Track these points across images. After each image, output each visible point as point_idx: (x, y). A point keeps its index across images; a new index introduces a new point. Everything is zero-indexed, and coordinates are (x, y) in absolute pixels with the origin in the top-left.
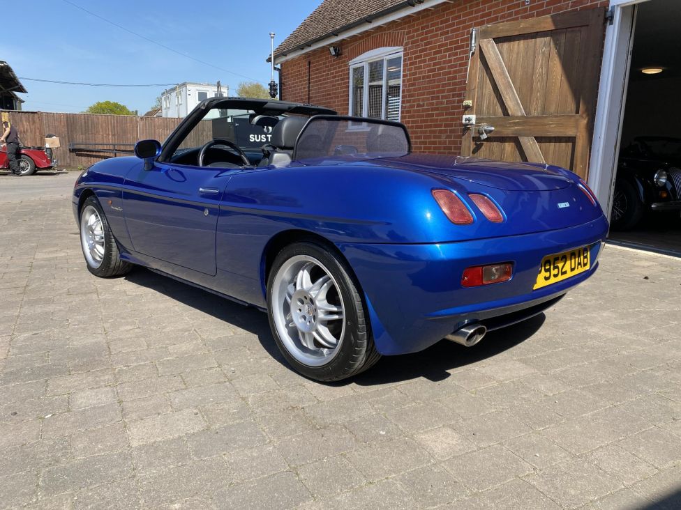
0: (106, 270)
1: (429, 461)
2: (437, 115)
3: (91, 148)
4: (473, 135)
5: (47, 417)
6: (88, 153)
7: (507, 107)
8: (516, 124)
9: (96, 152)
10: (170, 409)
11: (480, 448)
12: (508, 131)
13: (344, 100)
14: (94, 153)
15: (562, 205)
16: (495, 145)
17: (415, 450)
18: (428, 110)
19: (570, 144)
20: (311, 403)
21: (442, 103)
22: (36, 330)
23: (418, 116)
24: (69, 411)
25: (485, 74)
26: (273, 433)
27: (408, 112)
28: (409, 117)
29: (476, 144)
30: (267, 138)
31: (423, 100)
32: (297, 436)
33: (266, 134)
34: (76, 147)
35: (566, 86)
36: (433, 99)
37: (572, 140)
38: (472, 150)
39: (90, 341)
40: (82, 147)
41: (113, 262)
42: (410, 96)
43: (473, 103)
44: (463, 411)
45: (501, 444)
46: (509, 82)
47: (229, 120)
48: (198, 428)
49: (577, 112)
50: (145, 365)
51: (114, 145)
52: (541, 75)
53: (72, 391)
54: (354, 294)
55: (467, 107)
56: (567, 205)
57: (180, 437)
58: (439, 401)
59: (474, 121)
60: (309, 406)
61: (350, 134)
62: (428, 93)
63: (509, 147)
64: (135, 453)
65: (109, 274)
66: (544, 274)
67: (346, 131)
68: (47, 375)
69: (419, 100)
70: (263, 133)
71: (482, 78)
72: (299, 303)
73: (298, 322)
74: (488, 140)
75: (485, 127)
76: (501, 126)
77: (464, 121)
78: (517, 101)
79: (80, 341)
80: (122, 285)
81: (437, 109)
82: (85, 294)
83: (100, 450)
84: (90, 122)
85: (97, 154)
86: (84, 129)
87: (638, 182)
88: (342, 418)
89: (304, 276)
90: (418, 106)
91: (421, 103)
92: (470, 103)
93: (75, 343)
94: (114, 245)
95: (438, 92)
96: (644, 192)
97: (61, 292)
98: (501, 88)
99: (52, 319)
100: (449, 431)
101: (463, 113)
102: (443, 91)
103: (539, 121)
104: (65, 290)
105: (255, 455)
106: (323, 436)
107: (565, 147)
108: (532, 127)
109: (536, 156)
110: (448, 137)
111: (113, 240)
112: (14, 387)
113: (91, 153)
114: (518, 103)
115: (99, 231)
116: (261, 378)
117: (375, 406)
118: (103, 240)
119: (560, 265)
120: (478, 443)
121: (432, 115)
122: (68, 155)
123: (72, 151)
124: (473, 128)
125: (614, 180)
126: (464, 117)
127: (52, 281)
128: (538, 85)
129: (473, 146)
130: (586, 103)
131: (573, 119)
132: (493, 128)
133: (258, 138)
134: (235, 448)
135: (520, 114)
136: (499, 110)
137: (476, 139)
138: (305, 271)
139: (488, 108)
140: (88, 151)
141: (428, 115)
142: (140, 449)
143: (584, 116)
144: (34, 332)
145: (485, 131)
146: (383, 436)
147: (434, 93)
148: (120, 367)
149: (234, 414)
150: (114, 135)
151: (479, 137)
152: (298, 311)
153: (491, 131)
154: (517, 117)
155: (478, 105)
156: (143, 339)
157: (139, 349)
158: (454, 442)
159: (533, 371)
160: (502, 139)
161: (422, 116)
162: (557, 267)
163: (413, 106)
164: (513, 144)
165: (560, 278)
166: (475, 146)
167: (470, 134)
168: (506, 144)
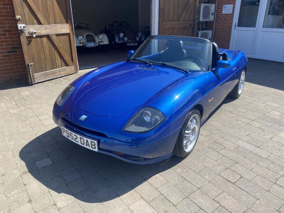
4: (26, 35)
7: (40, 20)
16: (38, 40)
19: (68, 36)
29: (28, 40)
37: (68, 34)
43: (21, 17)
49: (68, 23)
52: (50, 5)
55: (19, 20)
63: (44, 40)
75: (32, 31)
77: (19, 28)
92: (19, 17)
98: (35, 10)
107: (66, 37)
124: (25, 31)
126: (19, 25)
128: (50, 10)
132: (36, 31)
135: (47, 24)
137: (28, 38)
139: (29, 20)
160: (41, 36)
166: (28, 42)
167: (24, 35)
168: (43, 38)
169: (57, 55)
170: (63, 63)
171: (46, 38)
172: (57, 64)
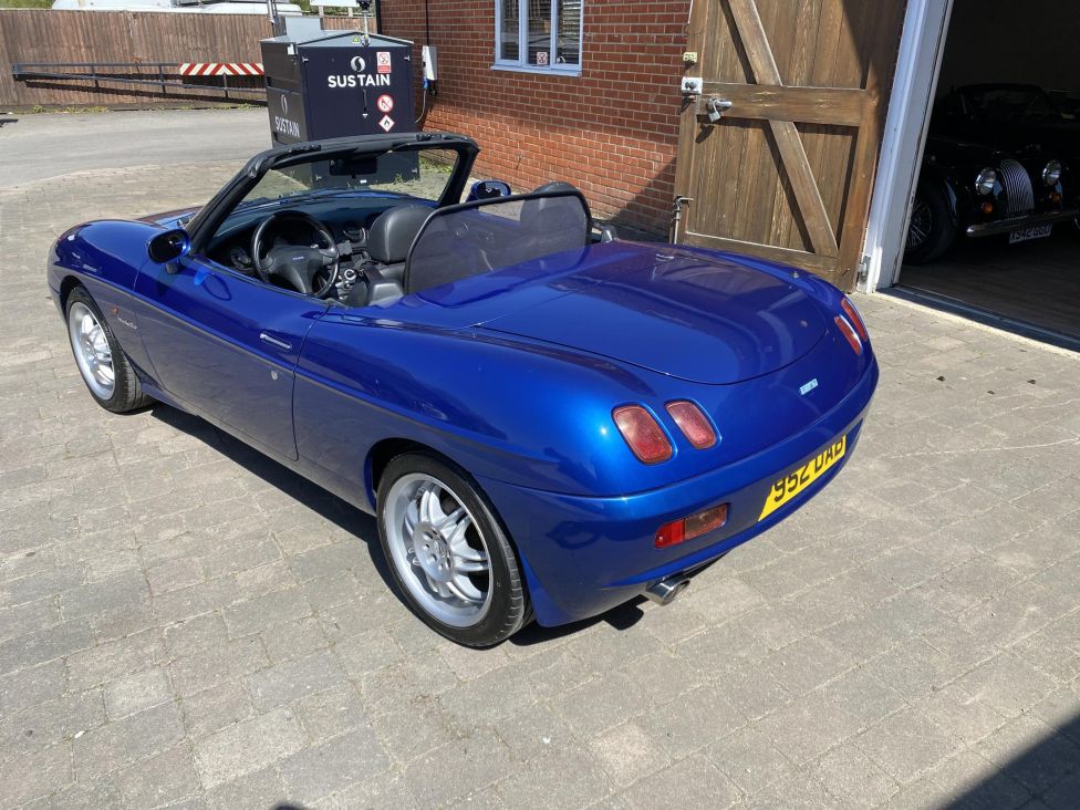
0: (122, 402)
1: (607, 791)
2: (643, 59)
3: (51, 71)
4: (698, 112)
5: (76, 736)
6: (48, 81)
7: (753, 68)
8: (767, 99)
9: (61, 79)
10: (252, 710)
11: (675, 762)
12: (754, 110)
13: (487, 13)
14: (59, 82)
15: (805, 389)
16: (732, 130)
17: (589, 773)
18: (626, 48)
19: (849, 138)
20: (448, 687)
21: (649, 39)
22: (32, 545)
23: (612, 58)
24: (107, 723)
25: (720, 7)
26: (397, 749)
27: (594, 48)
28: (596, 57)
29: (702, 127)
30: (357, 80)
31: (619, 29)
32: (430, 755)
33: (355, 73)
34: (26, 71)
35: (847, 39)
36: (635, 29)
37: (852, 131)
38: (695, 137)
39: (118, 568)
40: (36, 70)
41: (131, 395)
42: (598, 20)
43: (699, 56)
44: (656, 690)
45: (704, 751)
46: (758, 26)
47: (291, 51)
48: (293, 748)
49: (863, 86)
50: (205, 617)
51: (92, 65)
52: (809, 16)
53: (106, 679)
54: (504, 547)
55: (689, 64)
56: (814, 383)
57: (270, 767)
58: (625, 670)
59: (699, 89)
60: (446, 692)
61: (499, 73)
62: (627, 19)
63: (754, 135)
64: (211, 801)
65: (127, 409)
66: (774, 493)
67: (492, 68)
68: (64, 649)
69: (611, 29)
70: (349, 71)
71: (715, 13)
72: (426, 538)
73: (427, 564)
74: (722, 121)
75: (717, 100)
76: (741, 99)
77: (683, 88)
78: (769, 59)
79: (104, 569)
80: (151, 430)
81: (642, 49)
82: (94, 455)
83: (162, 798)
84: (43, 23)
85: (64, 82)
86: (34, 38)
87: (950, 189)
88: (492, 716)
89: (431, 500)
90: (611, 39)
91: (616, 35)
92: (692, 56)
93: (95, 573)
94: (130, 370)
95: (644, 19)
96: (957, 203)
97: (56, 452)
98: (745, 34)
99: (51, 519)
100: (635, 731)
101: (683, 73)
102: (652, 19)
103: (804, 96)
104: (60, 449)
105: (375, 793)
106: (466, 752)
107: (841, 143)
108: (792, 106)
109: (795, 154)
110: (658, 99)
111: (127, 363)
112: (18, 675)
113: (53, 82)
114: (771, 64)
115: (101, 342)
116: (375, 638)
117: (538, 687)
118: (110, 359)
119: (799, 473)
120: (673, 751)
121: (633, 58)
122: (13, 86)
123: (19, 78)
124: (698, 100)
125: (913, 195)
126: (685, 80)
127: (37, 423)
128: (804, 34)
129: (697, 131)
130: (877, 73)
131: (855, 97)
132: (730, 103)
133: (342, 82)
134: (348, 782)
135: (773, 83)
136: (741, 72)
137: (703, 119)
138: (433, 494)
139: (723, 67)
140: (47, 78)
141: (626, 58)
142: (217, 792)
143: (874, 93)
144: (29, 551)
145: (717, 107)
146: (546, 746)
147: (635, 19)
148: (170, 624)
149: (342, 714)
150: (89, 47)
151: (707, 117)
152: (425, 548)
153: (726, 108)
154: (769, 88)
155: (706, 61)
156: (196, 559)
157: (193, 583)
158: (642, 753)
159: (757, 601)
160: (744, 123)
161: (616, 58)
162: (796, 477)
163: (601, 39)
164: (760, 131)
165: (800, 488)
166: (700, 130)
167: (693, 109)
168: (751, 130)
169: (782, 195)
170: (796, 233)
171: (761, 131)
172: (774, 228)
